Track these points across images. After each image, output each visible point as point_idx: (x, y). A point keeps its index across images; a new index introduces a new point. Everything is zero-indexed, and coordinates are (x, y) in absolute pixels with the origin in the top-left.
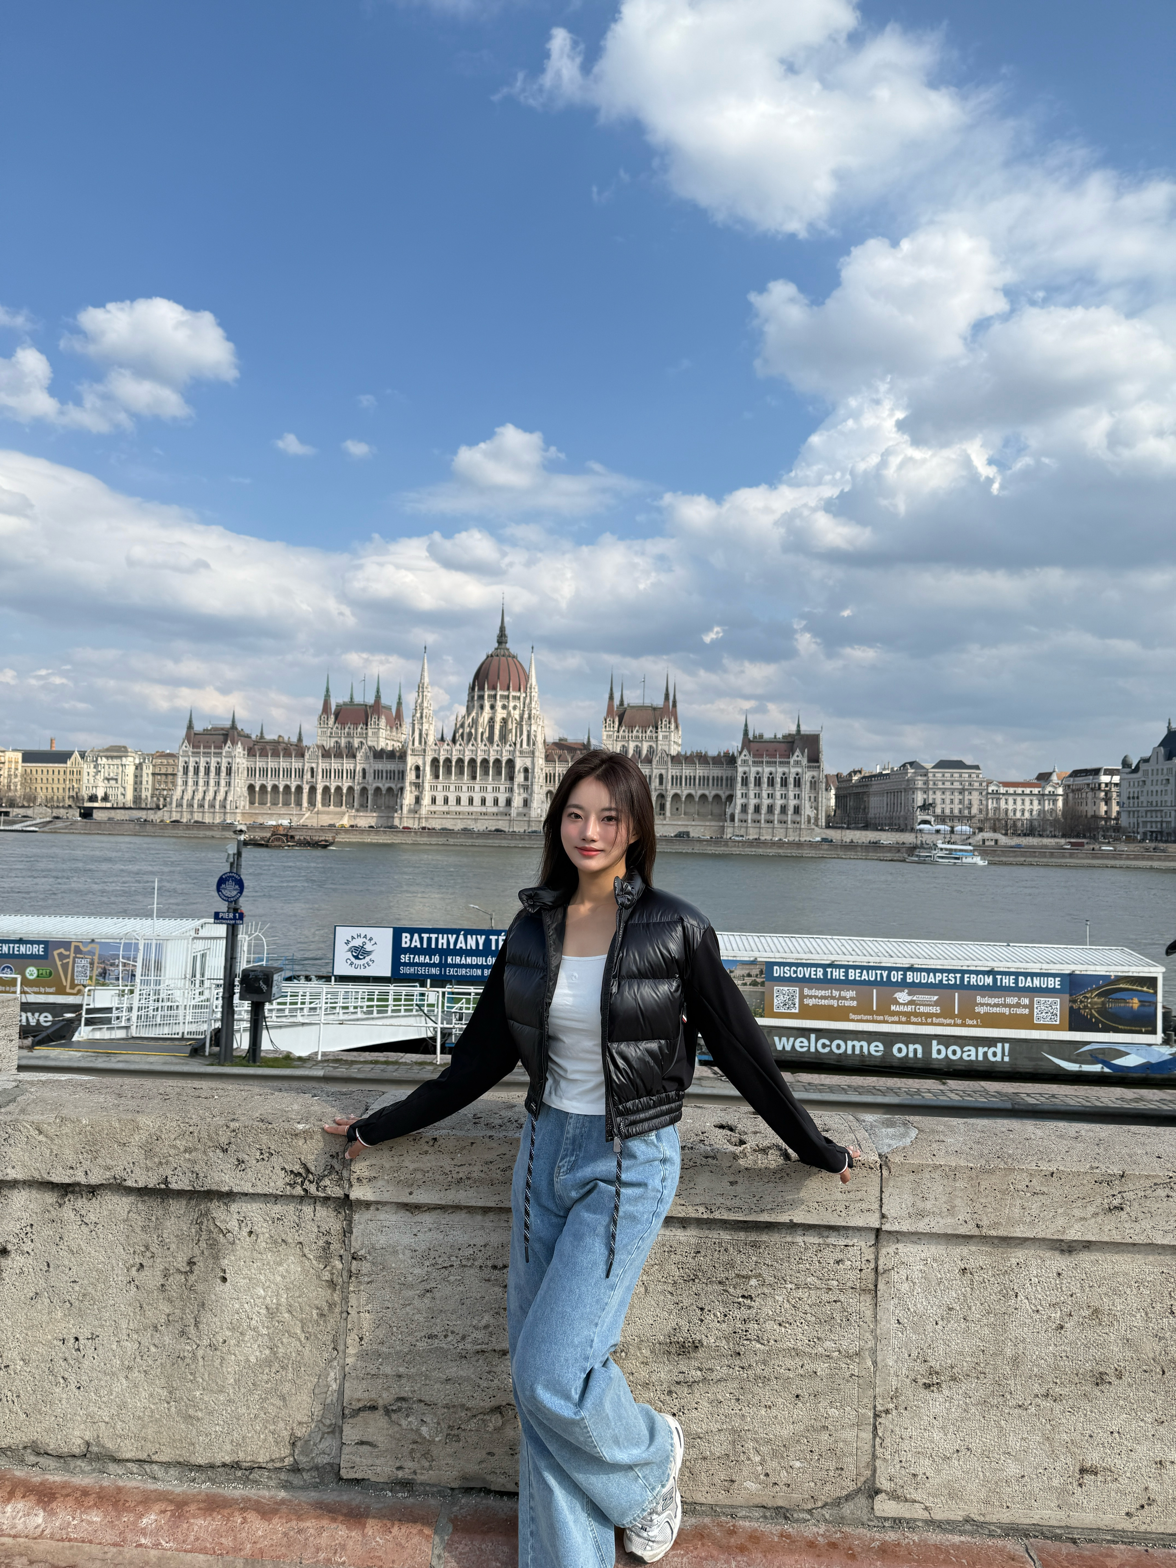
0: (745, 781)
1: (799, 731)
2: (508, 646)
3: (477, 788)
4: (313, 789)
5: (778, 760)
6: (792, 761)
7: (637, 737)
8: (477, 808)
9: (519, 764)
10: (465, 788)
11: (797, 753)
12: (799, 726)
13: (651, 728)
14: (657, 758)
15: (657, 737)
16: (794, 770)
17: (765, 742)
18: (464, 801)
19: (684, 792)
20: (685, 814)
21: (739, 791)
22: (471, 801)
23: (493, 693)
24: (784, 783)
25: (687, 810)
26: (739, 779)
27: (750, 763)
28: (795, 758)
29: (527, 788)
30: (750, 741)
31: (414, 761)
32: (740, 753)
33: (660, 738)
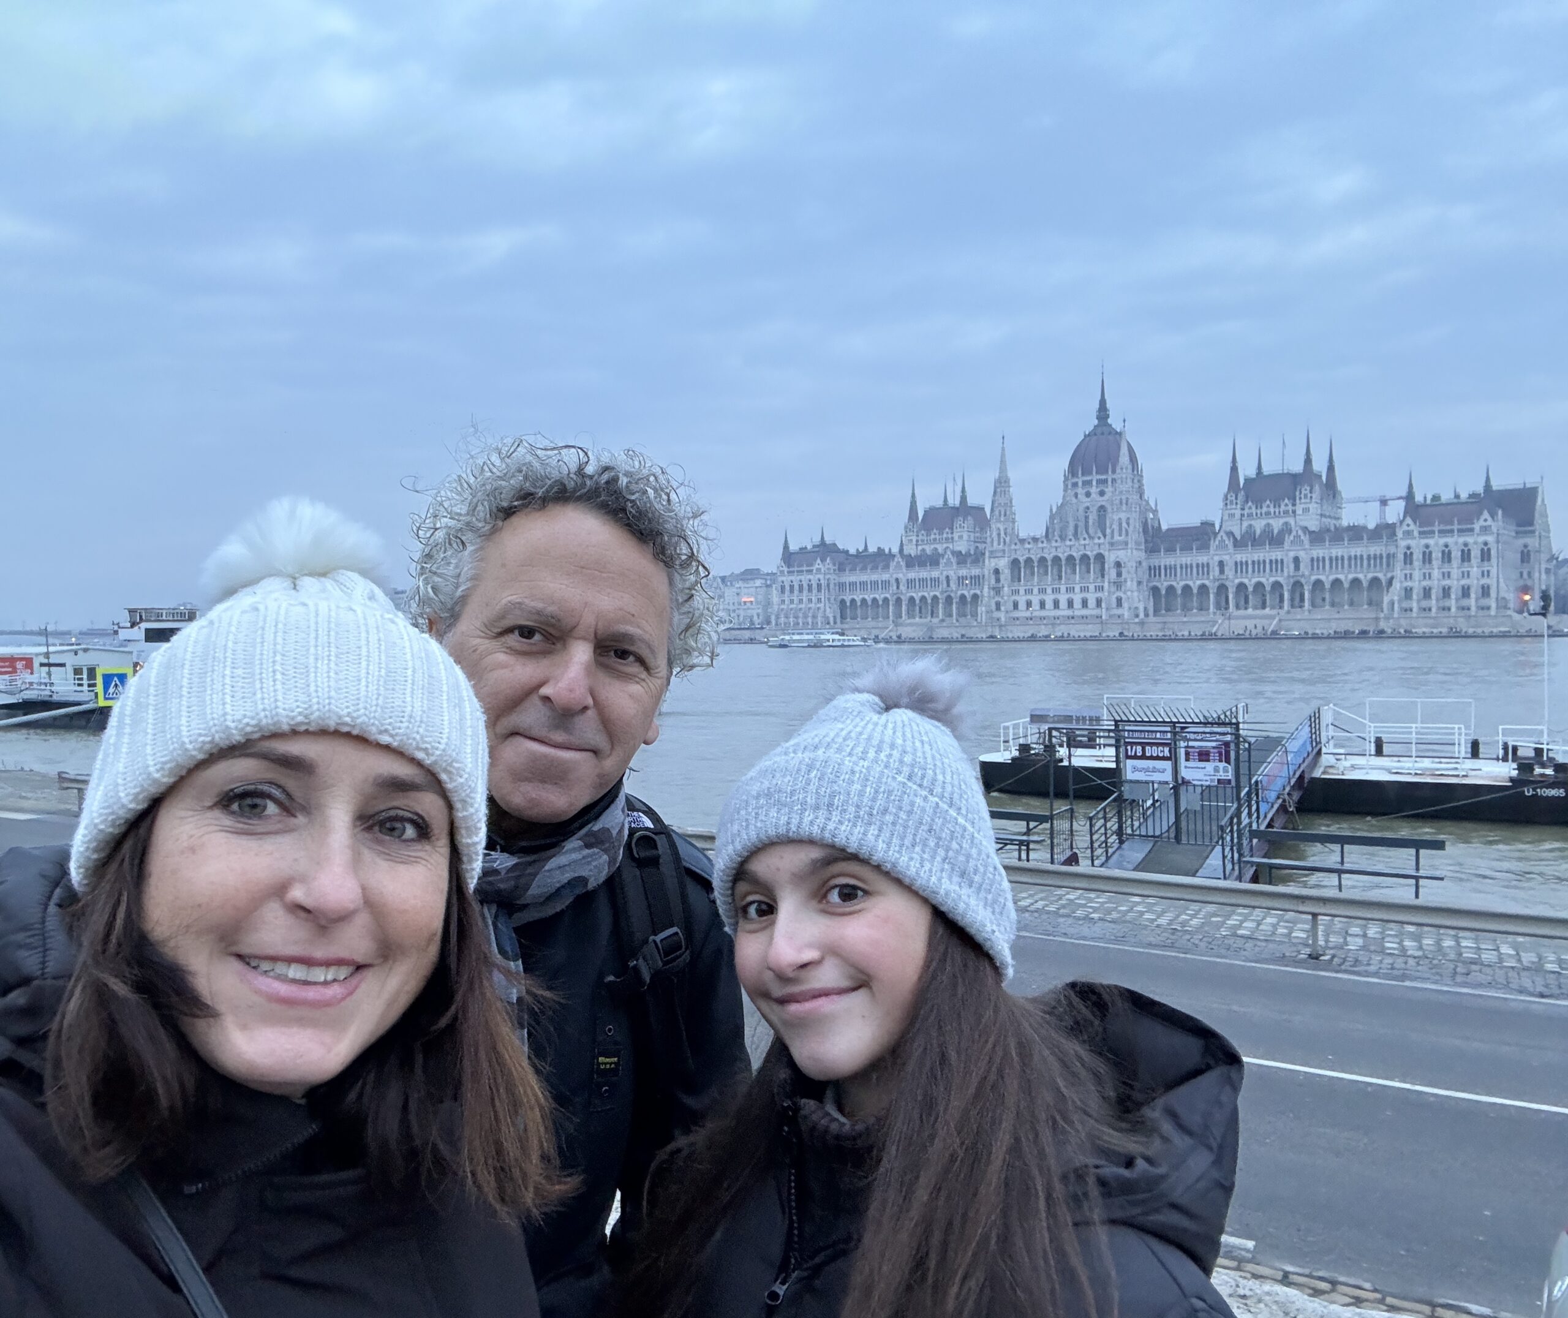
0: (1408, 558)
1: (1488, 486)
2: (1109, 421)
3: (1063, 588)
4: (899, 601)
5: (1456, 527)
6: (1477, 527)
7: (1268, 513)
8: (1064, 611)
9: (1111, 558)
10: (1049, 591)
11: (1486, 514)
12: (1488, 479)
13: (1286, 501)
14: (1292, 538)
15: (1294, 512)
16: (1481, 539)
17: (1442, 504)
18: (1049, 604)
19: (1327, 578)
20: (1333, 605)
21: (1398, 572)
22: (1056, 604)
23: (1088, 478)
24: (1466, 556)
25: (1337, 600)
26: (1401, 557)
27: (1416, 534)
28: (1482, 523)
29: (1118, 585)
30: (1418, 506)
31: (993, 564)
32: (1401, 522)
33: (1299, 511)
